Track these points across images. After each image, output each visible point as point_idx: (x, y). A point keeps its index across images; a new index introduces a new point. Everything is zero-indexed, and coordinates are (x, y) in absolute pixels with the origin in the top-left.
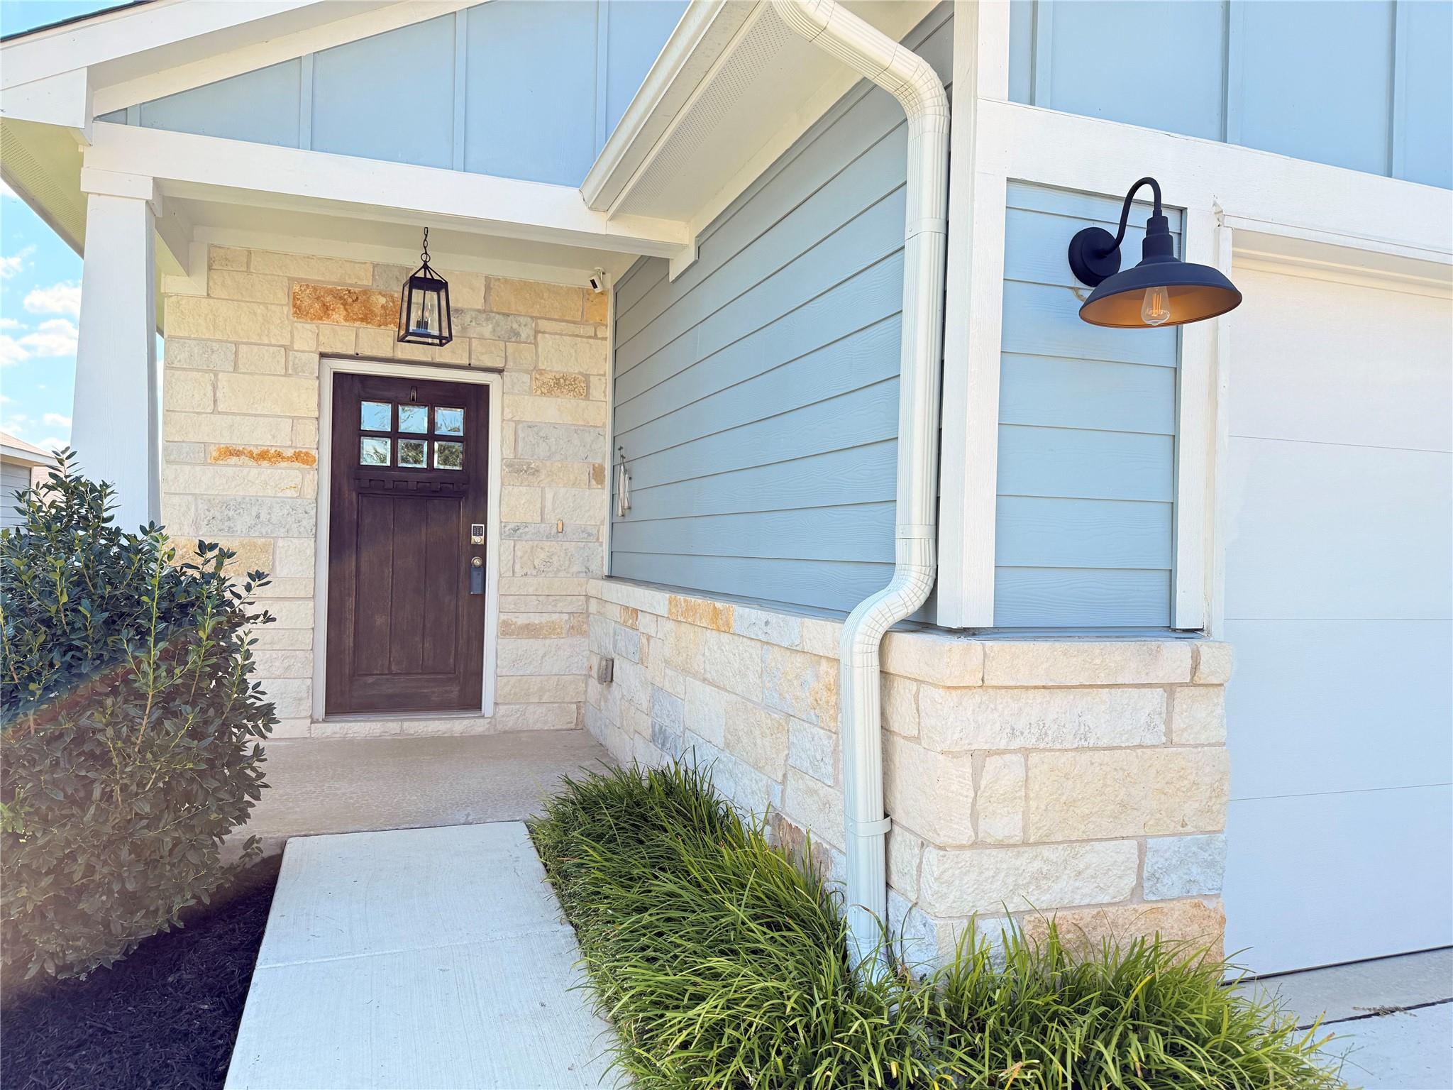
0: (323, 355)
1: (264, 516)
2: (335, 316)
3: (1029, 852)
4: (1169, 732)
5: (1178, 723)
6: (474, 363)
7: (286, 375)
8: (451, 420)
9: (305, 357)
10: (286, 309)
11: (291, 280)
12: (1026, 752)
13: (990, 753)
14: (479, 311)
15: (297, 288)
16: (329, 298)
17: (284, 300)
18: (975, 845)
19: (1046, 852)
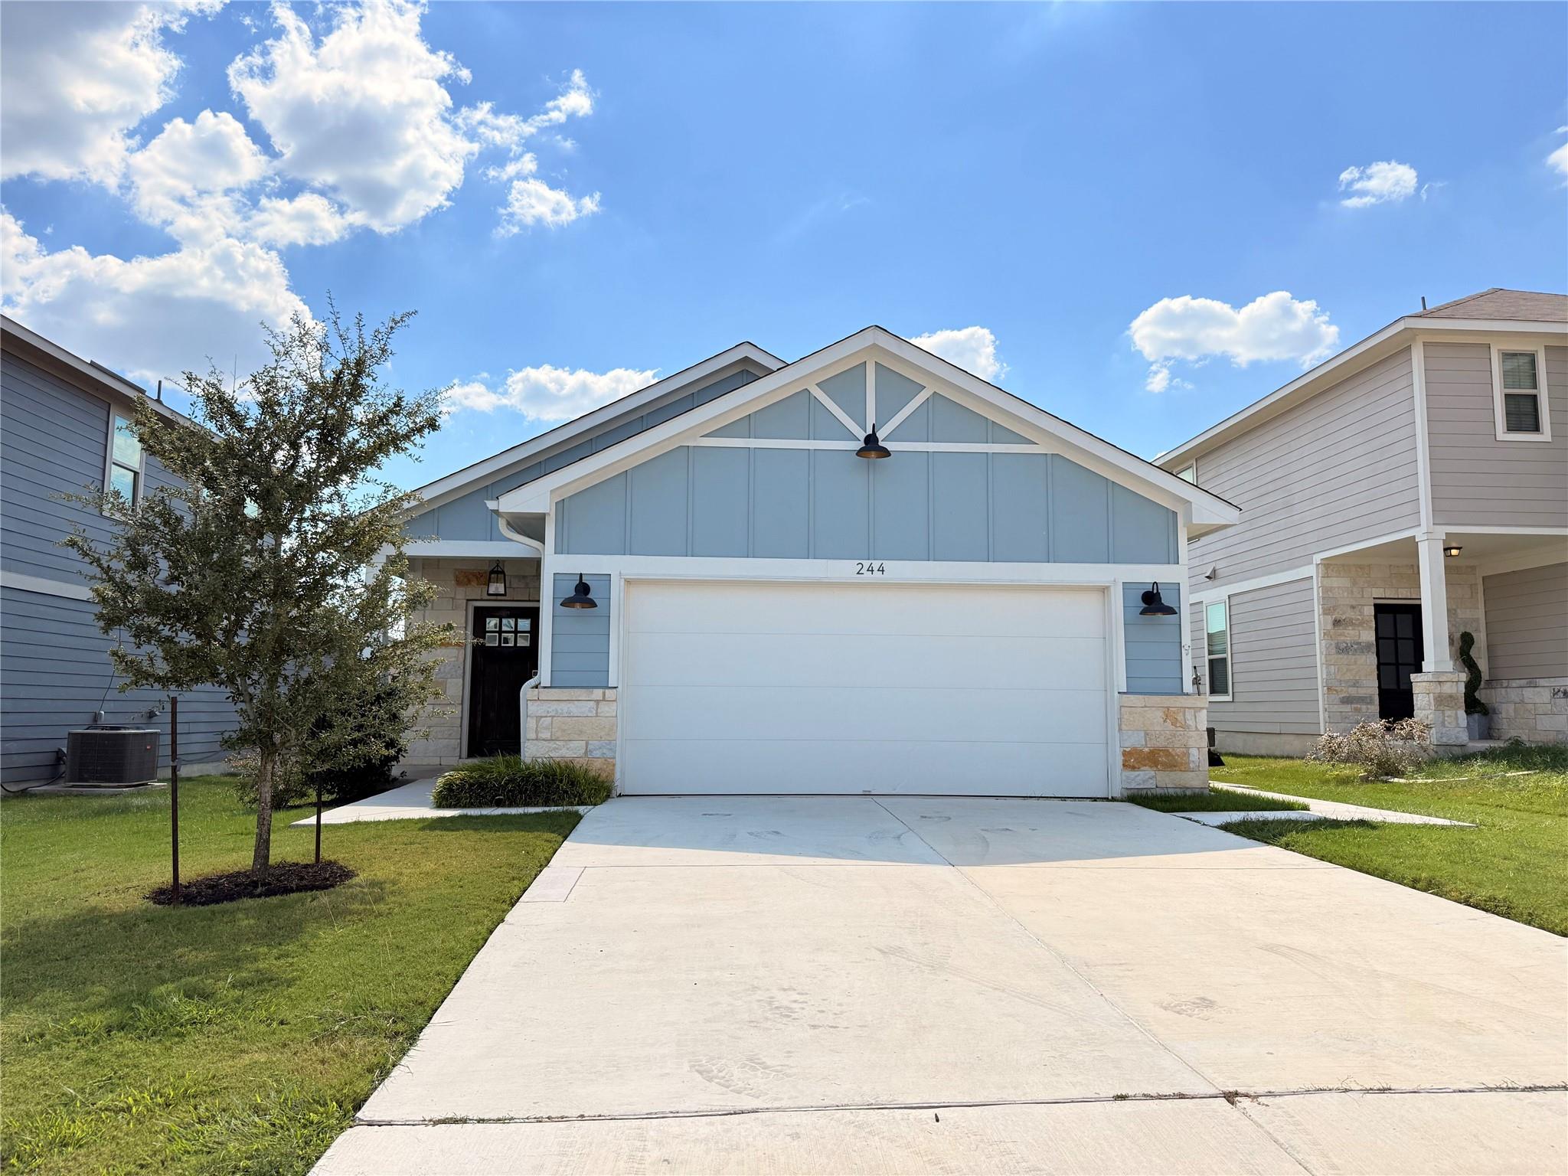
0: (468, 600)
1: (442, 670)
2: (472, 583)
3: (553, 742)
4: (597, 713)
5: (599, 710)
6: (531, 599)
7: (453, 610)
8: (524, 624)
9: (460, 602)
10: (453, 582)
11: (456, 570)
12: (553, 717)
13: (542, 717)
14: (534, 576)
15: (457, 573)
16: (471, 576)
17: (453, 578)
18: (536, 739)
19: (557, 742)
